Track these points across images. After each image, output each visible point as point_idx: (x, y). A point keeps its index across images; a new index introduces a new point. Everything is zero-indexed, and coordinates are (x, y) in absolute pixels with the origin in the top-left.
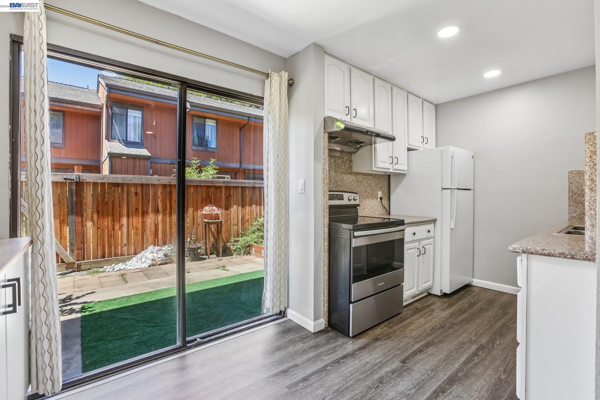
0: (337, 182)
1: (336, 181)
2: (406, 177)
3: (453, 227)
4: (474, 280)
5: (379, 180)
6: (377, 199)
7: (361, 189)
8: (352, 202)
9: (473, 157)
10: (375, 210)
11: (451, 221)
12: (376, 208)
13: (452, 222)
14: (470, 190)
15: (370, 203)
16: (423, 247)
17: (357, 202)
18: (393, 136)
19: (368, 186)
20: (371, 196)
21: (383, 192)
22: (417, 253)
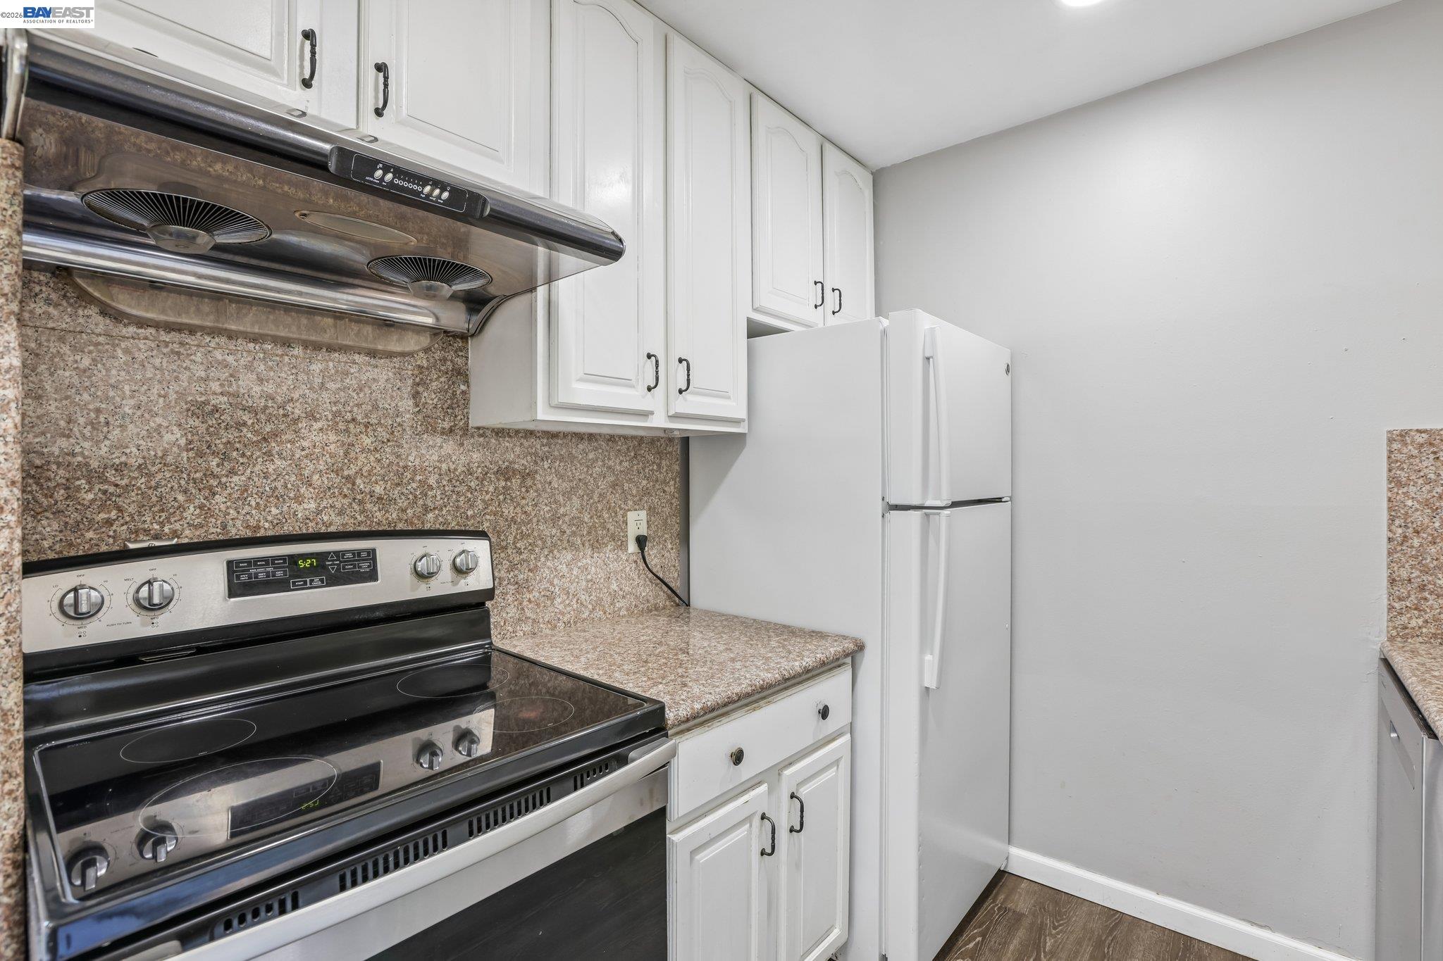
0: (358, 481)
1: (348, 478)
2: (747, 446)
3: (931, 681)
4: (1014, 851)
5: (631, 460)
6: (623, 546)
7: (529, 509)
8: (443, 585)
9: (1008, 370)
10: (614, 596)
11: (922, 651)
12: (614, 586)
13: (928, 657)
14: (998, 500)
15: (585, 569)
16: (792, 796)
17: (479, 580)
18: (613, 233)
19: (568, 494)
20: (589, 533)
21: (652, 511)
22: (757, 837)
